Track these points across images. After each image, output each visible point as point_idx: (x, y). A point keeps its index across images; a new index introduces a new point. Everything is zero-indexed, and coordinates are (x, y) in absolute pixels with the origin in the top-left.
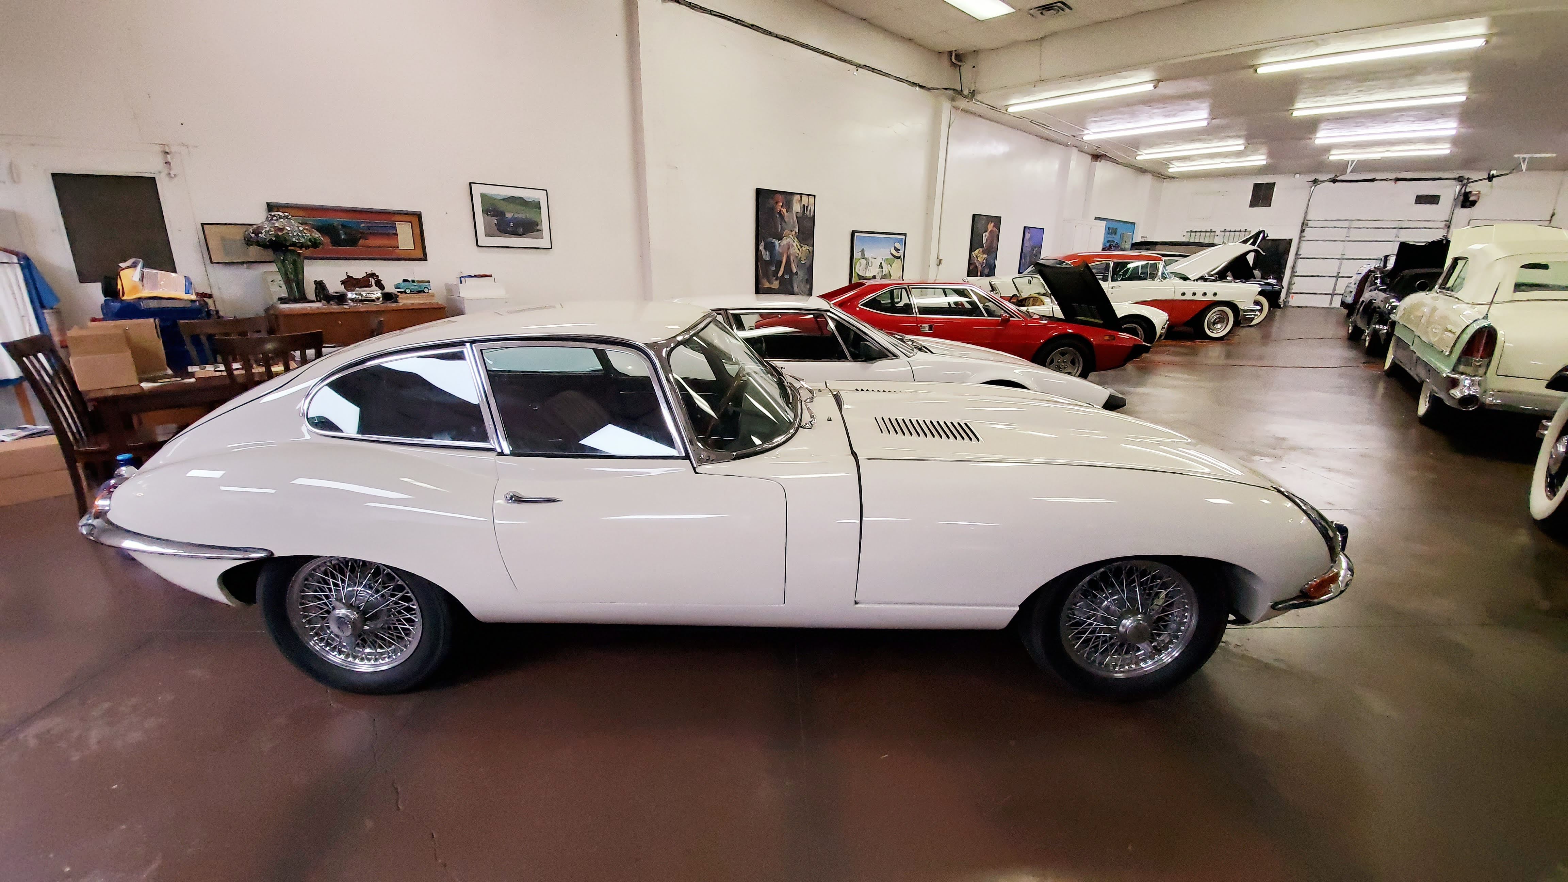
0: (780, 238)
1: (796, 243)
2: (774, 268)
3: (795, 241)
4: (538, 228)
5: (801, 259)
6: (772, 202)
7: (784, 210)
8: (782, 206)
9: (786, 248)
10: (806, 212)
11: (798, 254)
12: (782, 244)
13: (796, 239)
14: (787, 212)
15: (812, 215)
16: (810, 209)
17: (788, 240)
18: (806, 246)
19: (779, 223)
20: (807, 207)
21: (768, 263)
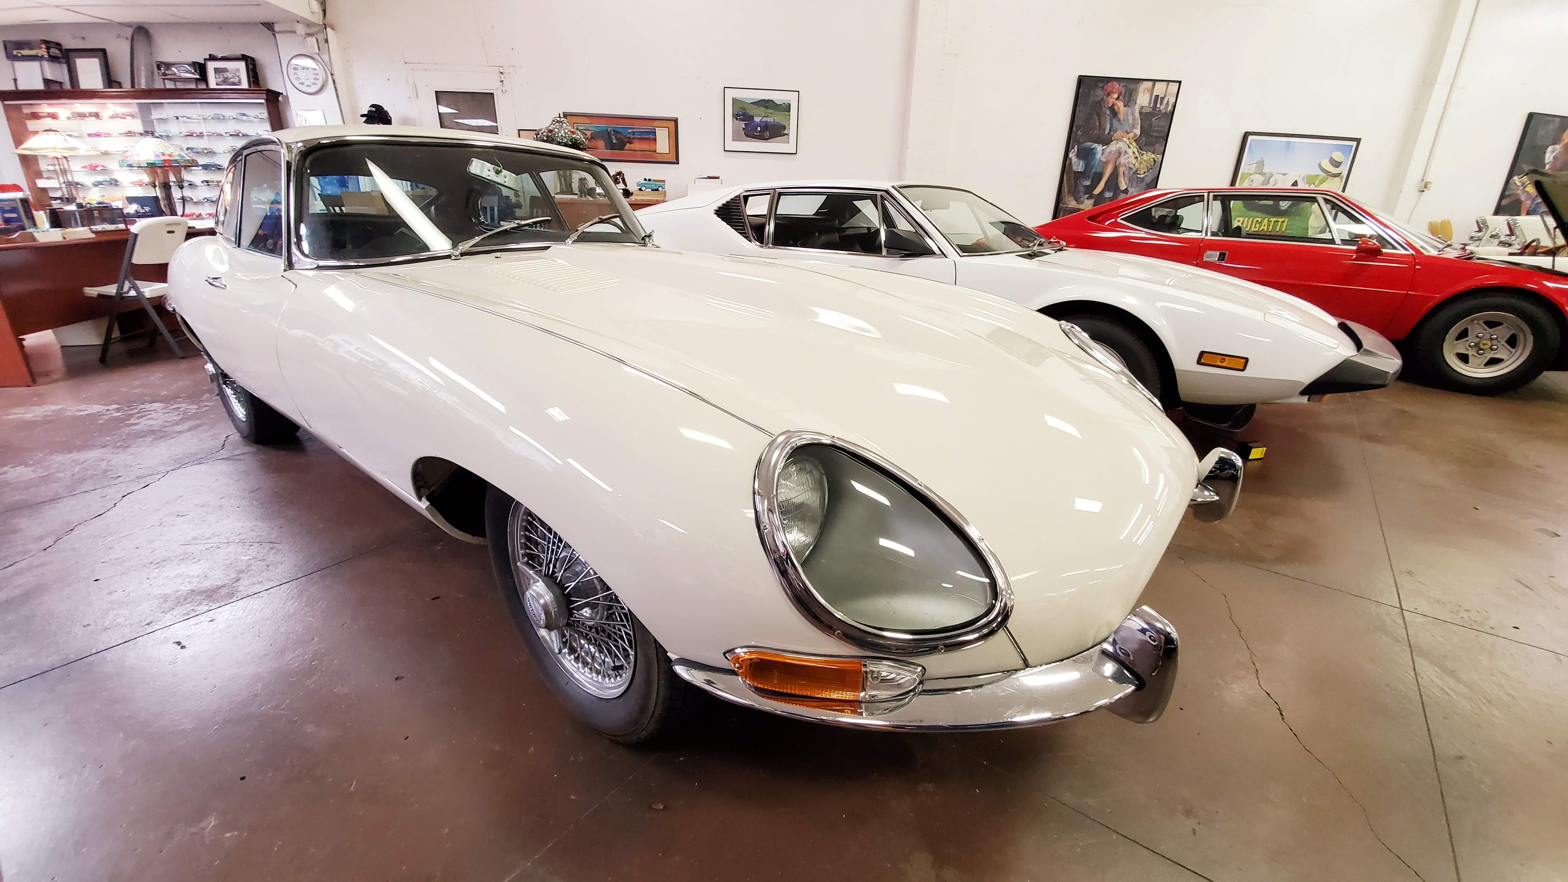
0: (1106, 142)
1: (1134, 148)
2: (1088, 183)
3: (1131, 146)
4: (785, 132)
5: (1138, 172)
6: (1099, 93)
7: (1120, 104)
8: (1117, 99)
9: (1113, 157)
10: (1158, 105)
11: (1134, 165)
12: (1108, 151)
13: (1134, 144)
14: (1125, 106)
15: (1169, 109)
16: (1168, 101)
17: (1120, 145)
18: (1150, 154)
19: (1108, 121)
20: (1162, 99)
21: (1079, 175)
